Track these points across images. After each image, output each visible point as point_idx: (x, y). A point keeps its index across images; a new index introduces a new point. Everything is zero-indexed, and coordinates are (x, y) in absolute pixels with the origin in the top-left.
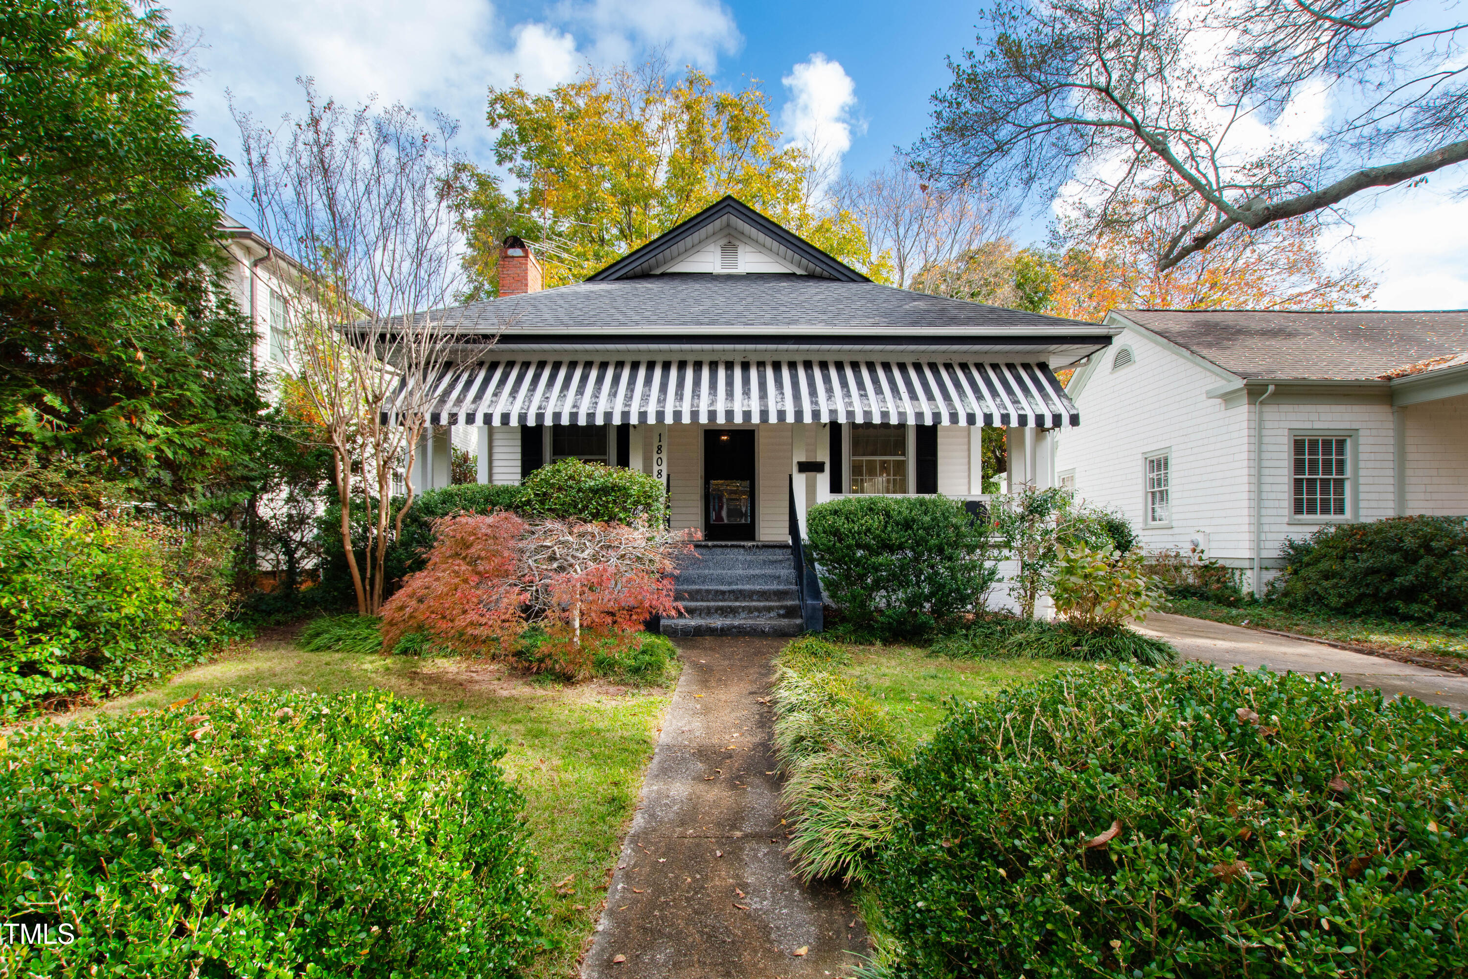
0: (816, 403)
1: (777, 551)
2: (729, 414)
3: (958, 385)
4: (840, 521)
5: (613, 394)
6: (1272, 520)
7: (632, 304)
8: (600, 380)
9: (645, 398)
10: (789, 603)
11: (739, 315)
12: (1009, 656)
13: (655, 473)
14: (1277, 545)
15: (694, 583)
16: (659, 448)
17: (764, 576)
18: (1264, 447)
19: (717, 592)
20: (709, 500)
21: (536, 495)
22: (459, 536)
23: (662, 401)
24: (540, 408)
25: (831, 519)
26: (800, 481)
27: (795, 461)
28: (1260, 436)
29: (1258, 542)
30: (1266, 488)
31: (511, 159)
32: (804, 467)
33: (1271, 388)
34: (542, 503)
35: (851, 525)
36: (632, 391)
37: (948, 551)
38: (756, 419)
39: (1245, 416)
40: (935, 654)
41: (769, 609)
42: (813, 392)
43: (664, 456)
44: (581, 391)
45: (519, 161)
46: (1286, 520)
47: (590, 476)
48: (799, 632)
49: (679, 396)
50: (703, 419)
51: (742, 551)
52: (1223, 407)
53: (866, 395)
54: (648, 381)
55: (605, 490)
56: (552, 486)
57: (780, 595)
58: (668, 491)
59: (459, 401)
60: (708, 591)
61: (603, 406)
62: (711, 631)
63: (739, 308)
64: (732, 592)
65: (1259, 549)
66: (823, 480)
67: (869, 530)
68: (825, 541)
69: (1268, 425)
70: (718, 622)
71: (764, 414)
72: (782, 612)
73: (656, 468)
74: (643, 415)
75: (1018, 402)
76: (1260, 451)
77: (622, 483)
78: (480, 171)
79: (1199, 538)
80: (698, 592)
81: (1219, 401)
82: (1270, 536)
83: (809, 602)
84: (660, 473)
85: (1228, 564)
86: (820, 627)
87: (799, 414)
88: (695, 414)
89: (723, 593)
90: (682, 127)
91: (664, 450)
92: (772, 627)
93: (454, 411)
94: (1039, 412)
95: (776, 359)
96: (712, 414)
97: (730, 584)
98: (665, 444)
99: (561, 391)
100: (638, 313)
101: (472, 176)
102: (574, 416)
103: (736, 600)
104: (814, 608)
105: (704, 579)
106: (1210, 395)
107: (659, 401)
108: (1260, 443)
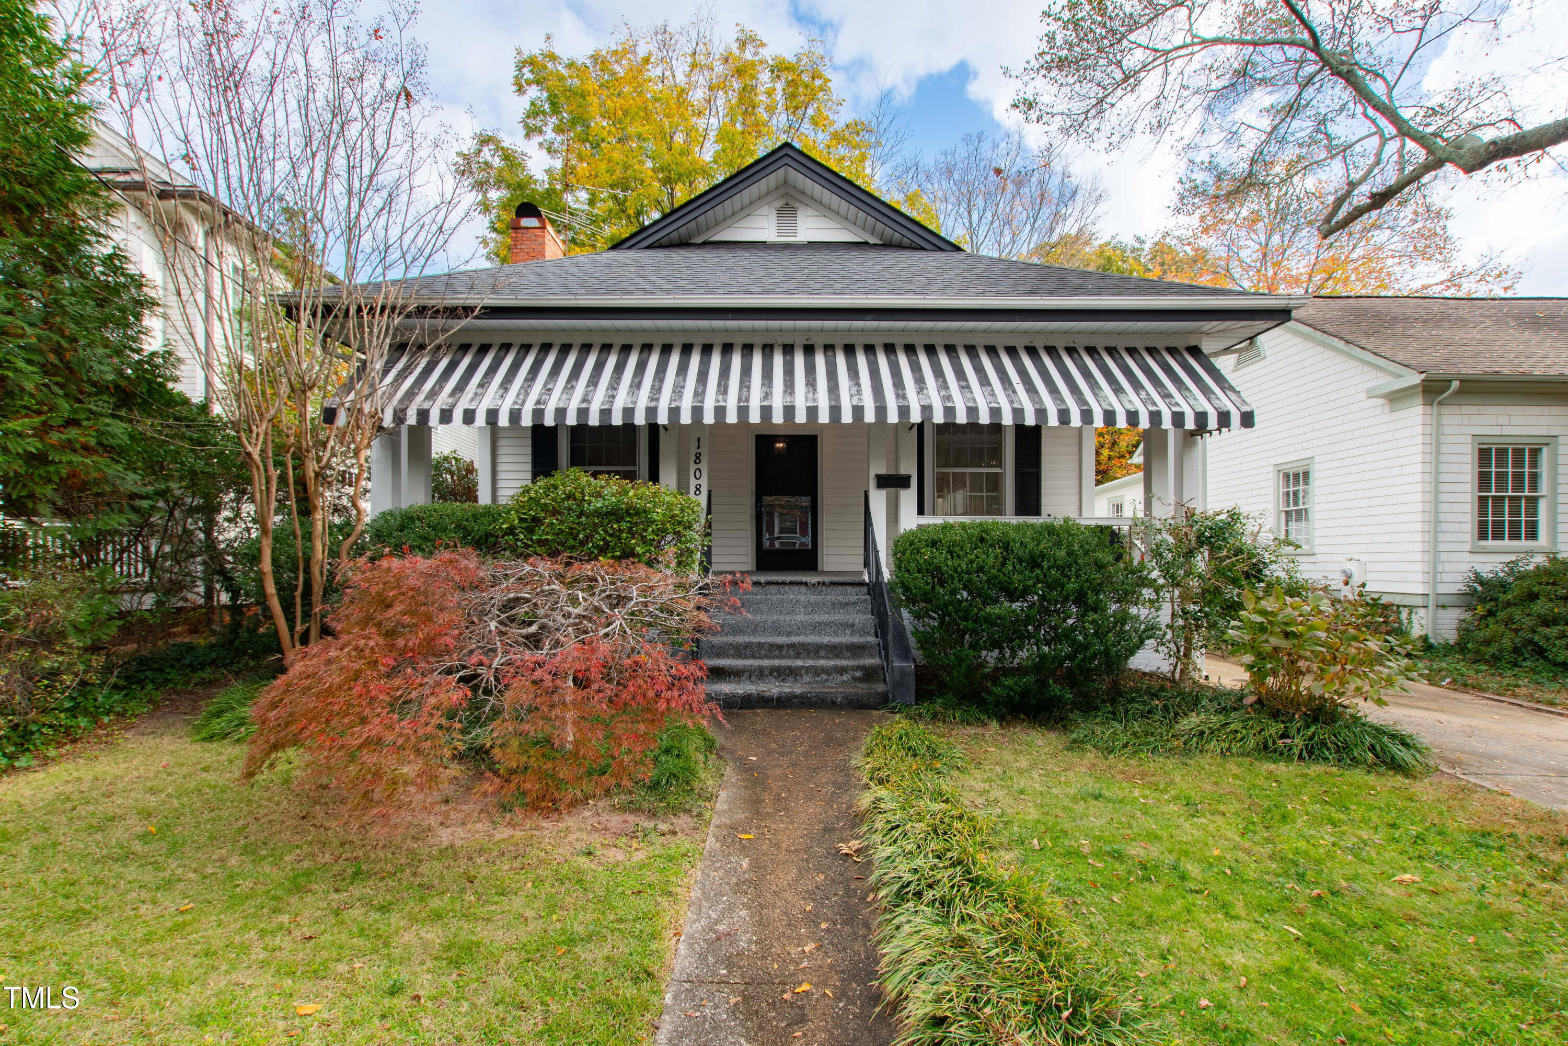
0: (904, 397)
1: (849, 589)
2: (789, 411)
3: (1087, 374)
4: (941, 557)
5: (636, 385)
6: (1451, 547)
7: (664, 273)
8: (619, 368)
9: (678, 391)
10: (868, 661)
11: (802, 284)
12: (1187, 751)
13: (692, 489)
14: (1459, 578)
15: (741, 632)
16: (698, 457)
17: (833, 624)
18: (1443, 458)
19: (772, 646)
20: (761, 521)
21: (521, 520)
22: (374, 590)
23: (699, 395)
24: (538, 402)
25: (927, 553)
26: (878, 500)
27: (872, 474)
28: (1438, 444)
29: (1434, 576)
30: (1444, 507)
31: (541, 132)
32: (884, 482)
33: (1455, 384)
34: (530, 531)
35: (957, 562)
36: (662, 381)
37: (1091, 598)
38: (824, 418)
39: (1420, 419)
40: (1076, 745)
41: (841, 670)
42: (898, 383)
43: (704, 466)
44: (594, 380)
45: (550, 134)
46: (1468, 547)
47: (599, 495)
48: (883, 702)
49: (723, 388)
50: (755, 418)
51: (804, 589)
52: (1387, 409)
53: (968, 387)
54: (683, 369)
55: (615, 514)
56: (544, 508)
57: (856, 650)
58: (709, 512)
59: (433, 394)
60: (760, 645)
61: (621, 400)
62: (764, 702)
63: (800, 277)
64: (792, 646)
65: (1435, 583)
66: (908, 498)
67: (981, 569)
68: (921, 583)
69: (1447, 430)
70: (773, 688)
71: (835, 410)
72: (858, 674)
73: (693, 483)
74: (674, 412)
75: (1170, 396)
76: (1438, 463)
77: (639, 504)
78: (505, 145)
79: (1353, 568)
80: (748, 645)
81: (1382, 401)
82: (1448, 567)
83: (896, 664)
84: (698, 489)
85: (1397, 600)
86: (911, 697)
87: (881, 410)
88: (743, 411)
89: (780, 647)
90: (734, 97)
91: (704, 459)
92: (846, 697)
93: (426, 406)
94: (1200, 409)
95: (849, 341)
96: (766, 411)
97: (789, 634)
98: (704, 450)
99: (568, 381)
100: (669, 282)
101: (497, 150)
102: (583, 413)
103: (798, 656)
104: (903, 672)
105: (755, 628)
106: (1371, 394)
107: (696, 394)
108: (1438, 453)
